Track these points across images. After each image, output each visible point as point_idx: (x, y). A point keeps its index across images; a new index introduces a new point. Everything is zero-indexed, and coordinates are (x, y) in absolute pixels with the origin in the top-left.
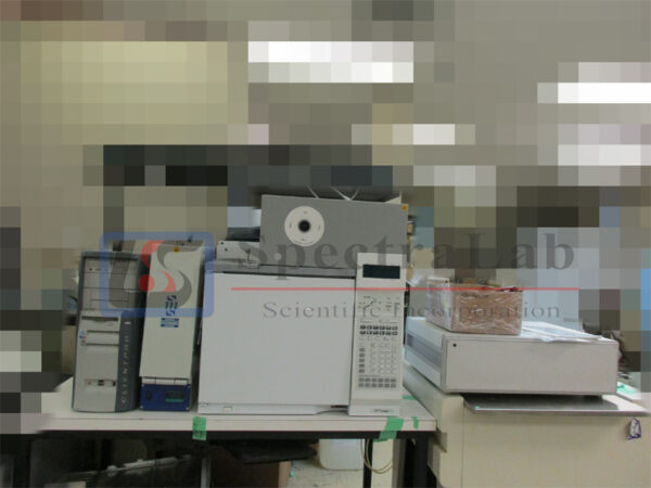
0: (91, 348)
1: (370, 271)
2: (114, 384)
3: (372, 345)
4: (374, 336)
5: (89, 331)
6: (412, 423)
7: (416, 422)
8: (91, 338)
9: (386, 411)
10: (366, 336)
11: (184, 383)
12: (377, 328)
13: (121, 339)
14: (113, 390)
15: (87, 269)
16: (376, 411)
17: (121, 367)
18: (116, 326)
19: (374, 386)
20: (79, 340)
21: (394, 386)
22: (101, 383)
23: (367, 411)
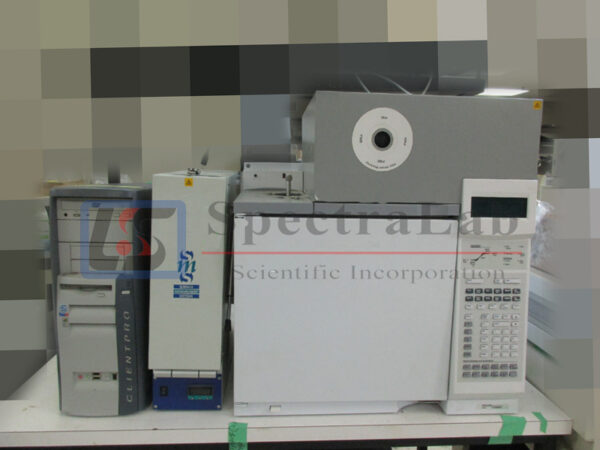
0: (77, 330)
1: (485, 207)
2: (115, 377)
3: (484, 316)
4: (484, 305)
5: (71, 306)
6: (538, 424)
7: (544, 424)
8: (75, 315)
9: (498, 407)
10: (473, 304)
11: (213, 375)
12: (490, 291)
13: (119, 316)
14: (115, 385)
15: (60, 214)
16: (484, 406)
17: (121, 355)
18: (110, 297)
19: (485, 375)
20: (60, 319)
21: (513, 375)
22: (96, 376)
23: (472, 407)
